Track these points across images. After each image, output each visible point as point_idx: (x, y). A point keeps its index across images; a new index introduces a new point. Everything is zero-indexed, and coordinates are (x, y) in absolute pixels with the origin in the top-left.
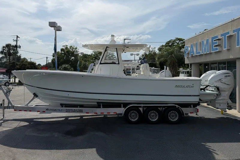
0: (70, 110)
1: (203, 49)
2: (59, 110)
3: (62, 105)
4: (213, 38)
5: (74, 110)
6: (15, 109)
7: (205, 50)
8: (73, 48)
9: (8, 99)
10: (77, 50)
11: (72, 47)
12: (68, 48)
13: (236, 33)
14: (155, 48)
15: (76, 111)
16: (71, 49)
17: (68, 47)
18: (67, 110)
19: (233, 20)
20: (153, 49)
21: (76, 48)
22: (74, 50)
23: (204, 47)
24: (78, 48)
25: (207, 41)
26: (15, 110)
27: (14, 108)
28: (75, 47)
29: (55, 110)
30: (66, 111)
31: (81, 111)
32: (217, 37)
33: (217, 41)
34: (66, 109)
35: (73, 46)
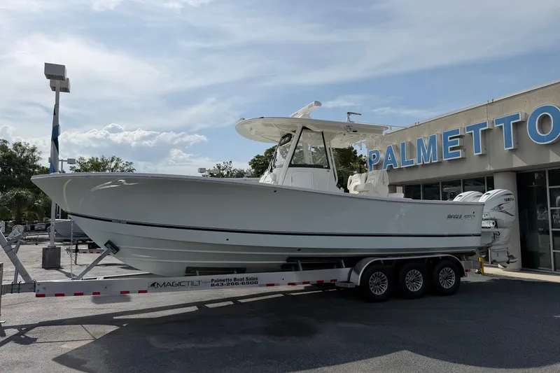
0: (224, 281)
1: (422, 154)
2: (192, 283)
3: (190, 271)
4: (446, 134)
5: (235, 279)
6: (39, 293)
7: (427, 156)
8: (24, 150)
9: (15, 262)
10: (35, 154)
11: (20, 146)
12: (7, 147)
13: (503, 124)
14: (231, 162)
15: (240, 282)
16: (16, 150)
17: (8, 145)
18: (216, 281)
19: (491, 101)
20: (226, 164)
21: (33, 150)
22: (25, 155)
23: (424, 151)
24: (38, 150)
25: (432, 140)
26: (37, 296)
27: (37, 288)
28: (31, 146)
29: (179, 284)
30: (213, 285)
31: (254, 282)
32: (457, 131)
33: (458, 139)
34: (212, 280)
35: (23, 144)
